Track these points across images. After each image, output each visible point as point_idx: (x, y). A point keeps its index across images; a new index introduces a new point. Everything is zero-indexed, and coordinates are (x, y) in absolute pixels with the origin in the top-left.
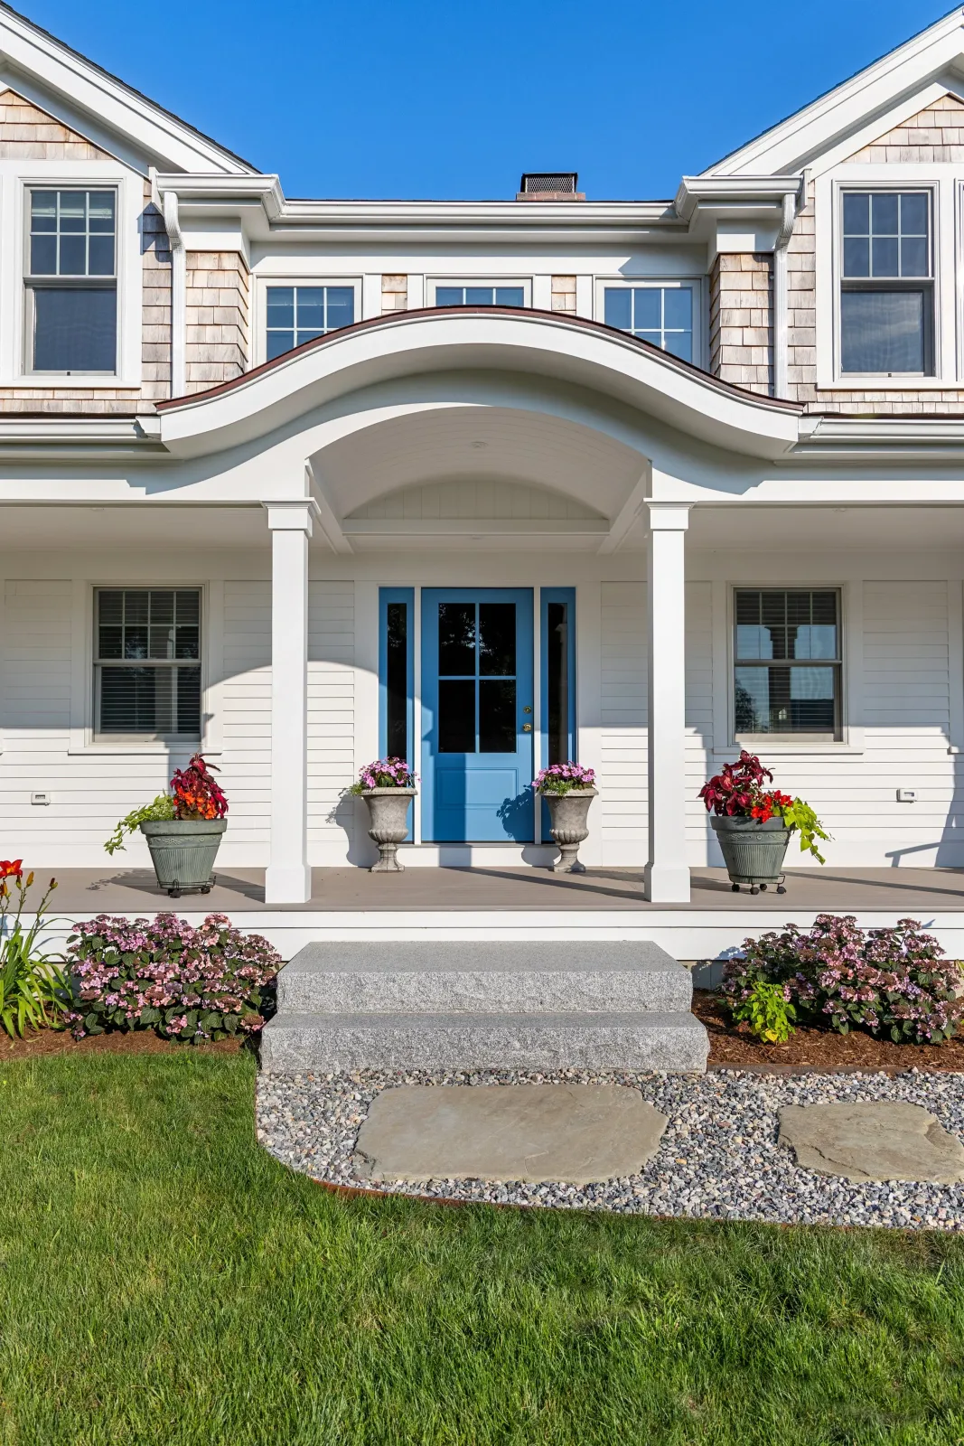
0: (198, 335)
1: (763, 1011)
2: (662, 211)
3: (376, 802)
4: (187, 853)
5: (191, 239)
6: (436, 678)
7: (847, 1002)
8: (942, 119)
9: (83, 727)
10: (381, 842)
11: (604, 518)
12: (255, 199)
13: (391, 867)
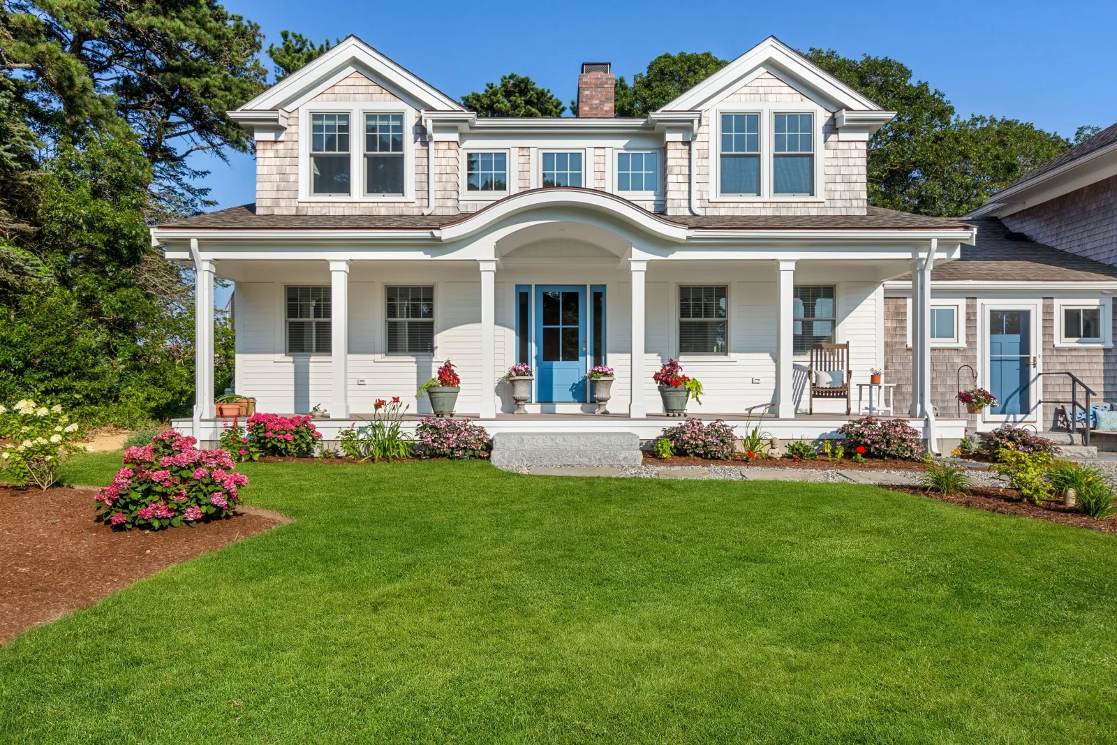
0: (440, 178)
1: (662, 447)
2: (642, 123)
3: (516, 383)
4: (446, 400)
5: (436, 137)
6: (542, 327)
7: (692, 444)
8: (764, 83)
9: (381, 353)
10: (519, 401)
11: (618, 257)
12: (466, 121)
13: (523, 412)
